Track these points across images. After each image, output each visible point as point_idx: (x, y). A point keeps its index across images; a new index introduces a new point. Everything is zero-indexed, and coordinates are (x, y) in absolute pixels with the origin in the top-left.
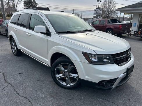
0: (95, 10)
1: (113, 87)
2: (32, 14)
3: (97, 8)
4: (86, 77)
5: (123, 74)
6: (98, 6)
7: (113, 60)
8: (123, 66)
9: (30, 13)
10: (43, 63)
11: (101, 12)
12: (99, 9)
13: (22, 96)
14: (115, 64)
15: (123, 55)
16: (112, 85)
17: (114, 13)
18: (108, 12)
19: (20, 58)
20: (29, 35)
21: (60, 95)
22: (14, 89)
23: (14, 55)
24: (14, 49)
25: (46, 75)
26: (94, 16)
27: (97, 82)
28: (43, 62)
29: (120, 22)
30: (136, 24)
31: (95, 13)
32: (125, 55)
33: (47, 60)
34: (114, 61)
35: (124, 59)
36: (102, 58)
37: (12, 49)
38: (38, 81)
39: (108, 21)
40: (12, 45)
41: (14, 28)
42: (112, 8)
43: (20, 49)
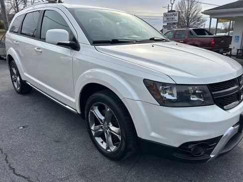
0: (165, 15)
1: (212, 156)
2: (45, 10)
3: (169, 12)
4: (153, 134)
5: (232, 128)
6: (170, 8)
7: (211, 98)
8: (231, 111)
9: (41, 9)
10: (67, 107)
11: (176, 18)
12: (172, 13)
13: (21, 176)
14: (215, 105)
15: (232, 86)
16: (210, 152)
17: (198, 21)
18: (188, 18)
19: (27, 97)
20: (40, 52)
21: (101, 171)
22: (6, 160)
23: (16, 92)
24: (16, 82)
25: (74, 129)
26: (164, 26)
27: (177, 145)
28: (66, 105)
29: (210, 34)
30: (238, 37)
31: (166, 19)
32: (236, 87)
33: (73, 100)
34: (213, 98)
35: (234, 94)
36: (187, 92)
37: (14, 81)
38: (57, 142)
39: (190, 32)
40: (12, 73)
41: (14, 40)
42: (194, 13)
43: (25, 81)
